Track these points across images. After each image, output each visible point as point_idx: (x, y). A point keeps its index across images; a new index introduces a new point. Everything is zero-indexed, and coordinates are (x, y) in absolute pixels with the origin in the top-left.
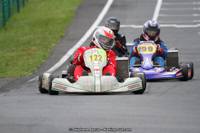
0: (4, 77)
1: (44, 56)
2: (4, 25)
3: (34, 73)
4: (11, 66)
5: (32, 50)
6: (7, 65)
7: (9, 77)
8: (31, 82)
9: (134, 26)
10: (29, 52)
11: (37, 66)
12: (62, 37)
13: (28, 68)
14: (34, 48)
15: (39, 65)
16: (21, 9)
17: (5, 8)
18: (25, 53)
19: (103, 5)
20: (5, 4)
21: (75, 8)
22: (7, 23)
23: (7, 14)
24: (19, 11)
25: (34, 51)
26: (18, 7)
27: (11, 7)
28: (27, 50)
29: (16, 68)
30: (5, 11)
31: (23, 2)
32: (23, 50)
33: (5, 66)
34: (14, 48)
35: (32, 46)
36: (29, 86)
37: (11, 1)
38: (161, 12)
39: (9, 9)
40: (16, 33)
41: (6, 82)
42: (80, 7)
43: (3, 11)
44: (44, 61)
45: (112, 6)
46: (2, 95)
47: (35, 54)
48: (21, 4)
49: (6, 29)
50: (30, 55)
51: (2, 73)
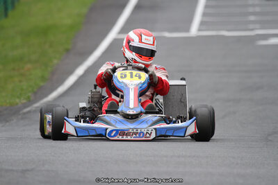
1: (42, 77)
3: (30, 101)
5: (26, 68)
8: (24, 114)
9: (167, 34)
10: (23, 71)
11: (33, 91)
12: (68, 51)
13: (21, 94)
14: (29, 66)
15: (35, 90)
16: (10, 13)
18: (16, 73)
19: (123, 6)
21: (85, 10)
24: (6, 15)
25: (29, 70)
26: (6, 10)
28: (18, 70)
29: (4, 94)
31: (13, 3)
32: (14, 69)
35: (26, 63)
36: (22, 119)
38: (204, 14)
42: (92, 9)
44: (42, 84)
45: (138, 7)
47: (30, 74)
48: (10, 6)
50: (22, 75)
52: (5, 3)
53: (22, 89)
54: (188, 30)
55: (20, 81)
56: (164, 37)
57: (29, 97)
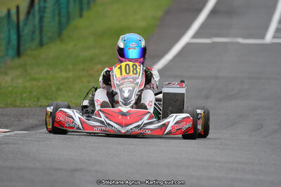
2: (60, 34)
5: (95, 69)
6: (58, 89)
9: (241, 40)
10: (92, 72)
14: (99, 66)
16: (85, 14)
17: (62, 10)
18: (85, 73)
19: (199, 11)
20: (62, 6)
21: (159, 13)
22: (65, 32)
23: (64, 20)
24: (81, 16)
25: (98, 71)
26: (81, 10)
27: (71, 10)
28: (88, 70)
29: (71, 94)
30: (62, 14)
31: (89, 4)
32: (83, 70)
33: (56, 91)
34: (70, 67)
35: (96, 64)
37: (72, 2)
38: (280, 22)
39: (68, 13)
42: (168, 12)
43: (59, 14)
45: (214, 12)
48: (85, 6)
49: (62, 41)
50: (91, 76)
51: (50, 99)
52: (81, 3)
54: (263, 37)
55: (89, 82)
56: (238, 43)
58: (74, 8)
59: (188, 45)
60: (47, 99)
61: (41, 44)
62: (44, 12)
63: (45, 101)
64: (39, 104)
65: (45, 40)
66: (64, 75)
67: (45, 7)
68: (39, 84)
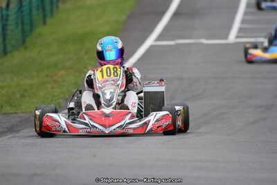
0: (16, 113)
1: (75, 83)
2: (24, 42)
4: (28, 99)
5: (59, 75)
6: (23, 96)
7: (23, 113)
9: (204, 41)
10: (56, 78)
11: (64, 97)
13: (52, 101)
14: (63, 72)
15: (67, 96)
16: (48, 21)
17: (25, 18)
18: (49, 79)
19: (162, 13)
20: (24, 13)
21: (123, 17)
22: (28, 40)
23: (27, 27)
24: (45, 23)
25: (62, 76)
26: (44, 17)
27: (34, 17)
28: (52, 76)
29: (35, 101)
30: (25, 22)
31: (52, 11)
32: (47, 76)
33: (20, 98)
34: (34, 74)
35: (60, 70)
38: (243, 21)
39: (31, 20)
40: (39, 52)
41: (18, 120)
42: (130, 17)
43: (22, 23)
45: (177, 14)
46: (9, 136)
47: (64, 81)
48: (48, 13)
49: (26, 48)
50: (56, 81)
51: (14, 106)
53: (53, 96)
54: (226, 37)
55: (53, 88)
56: (202, 43)
57: (59, 104)
58: (37, 16)
59: (152, 47)
60: (11, 105)
61: (5, 53)
62: (7, 20)
63: (9, 108)
64: (3, 112)
65: (9, 47)
66: (27, 81)
67: (7, 16)
68: (3, 92)
